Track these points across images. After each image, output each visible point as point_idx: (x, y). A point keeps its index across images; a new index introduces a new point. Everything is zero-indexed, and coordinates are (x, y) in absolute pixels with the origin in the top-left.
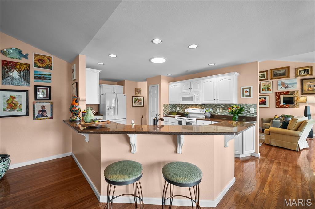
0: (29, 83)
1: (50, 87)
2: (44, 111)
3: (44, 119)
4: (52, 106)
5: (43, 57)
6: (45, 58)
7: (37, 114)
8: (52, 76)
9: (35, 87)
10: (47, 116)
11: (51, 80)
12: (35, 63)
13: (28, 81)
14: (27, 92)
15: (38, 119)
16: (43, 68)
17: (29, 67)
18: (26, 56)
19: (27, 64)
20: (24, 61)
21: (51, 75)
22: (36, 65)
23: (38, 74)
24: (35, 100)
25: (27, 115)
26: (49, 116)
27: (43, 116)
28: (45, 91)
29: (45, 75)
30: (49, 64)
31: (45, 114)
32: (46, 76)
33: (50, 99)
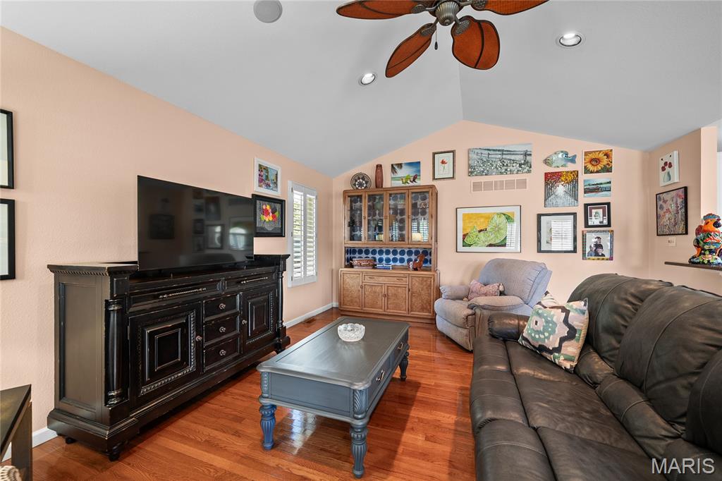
0: (577, 200)
1: (609, 204)
2: (598, 246)
3: (598, 259)
4: (612, 237)
5: (597, 153)
6: (601, 155)
7: (588, 250)
8: (612, 185)
9: (586, 206)
10: (603, 255)
11: (610, 191)
12: (585, 167)
13: (576, 198)
14: (575, 214)
15: (589, 259)
16: (597, 172)
17: (577, 176)
18: (573, 160)
19: (574, 171)
20: (571, 167)
21: (610, 182)
22: (587, 171)
23: (589, 185)
24: (585, 227)
25: (575, 251)
26: (607, 256)
27: (597, 254)
28: (600, 211)
29: (601, 184)
30: (608, 164)
31: (600, 251)
32: (601, 186)
33: (609, 225)
